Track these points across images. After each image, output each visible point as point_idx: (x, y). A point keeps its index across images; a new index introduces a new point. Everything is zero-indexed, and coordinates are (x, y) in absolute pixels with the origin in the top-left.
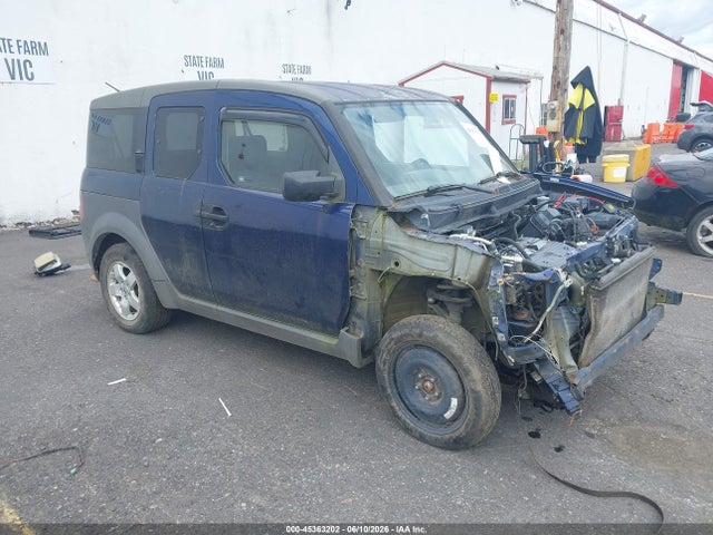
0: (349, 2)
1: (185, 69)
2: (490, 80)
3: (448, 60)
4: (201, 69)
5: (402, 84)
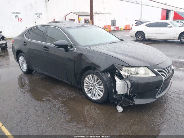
0: (48, 1)
1: (12, 14)
2: (79, 16)
3: (72, 11)
4: (15, 15)
5: (65, 17)
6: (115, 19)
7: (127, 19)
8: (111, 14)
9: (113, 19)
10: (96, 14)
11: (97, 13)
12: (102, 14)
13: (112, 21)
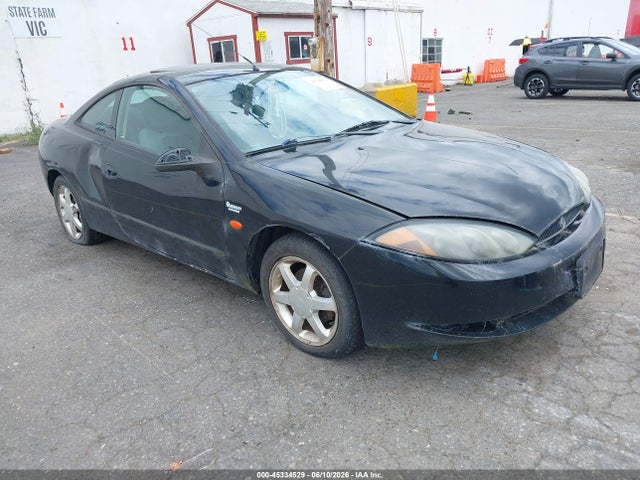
2: (255, 17)
5: (189, 24)
6: (439, 36)
7: (490, 32)
8: (421, 12)
9: (429, 35)
10: (351, 13)
11: (356, 4)
12: (379, 10)
13: (425, 42)
